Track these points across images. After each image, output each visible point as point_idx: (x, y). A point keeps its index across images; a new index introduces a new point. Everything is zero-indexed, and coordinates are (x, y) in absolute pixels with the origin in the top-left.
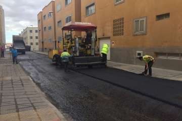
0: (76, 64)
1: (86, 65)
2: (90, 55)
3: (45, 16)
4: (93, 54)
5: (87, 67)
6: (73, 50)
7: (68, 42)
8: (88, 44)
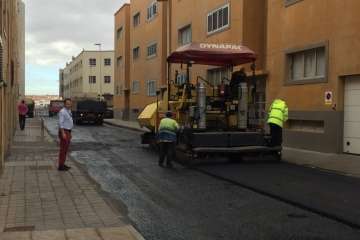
0: (197, 149)
1: (222, 154)
2: (236, 128)
3: (137, 16)
4: (243, 125)
5: (224, 159)
6: (192, 114)
7: (180, 94)
8: (231, 100)
